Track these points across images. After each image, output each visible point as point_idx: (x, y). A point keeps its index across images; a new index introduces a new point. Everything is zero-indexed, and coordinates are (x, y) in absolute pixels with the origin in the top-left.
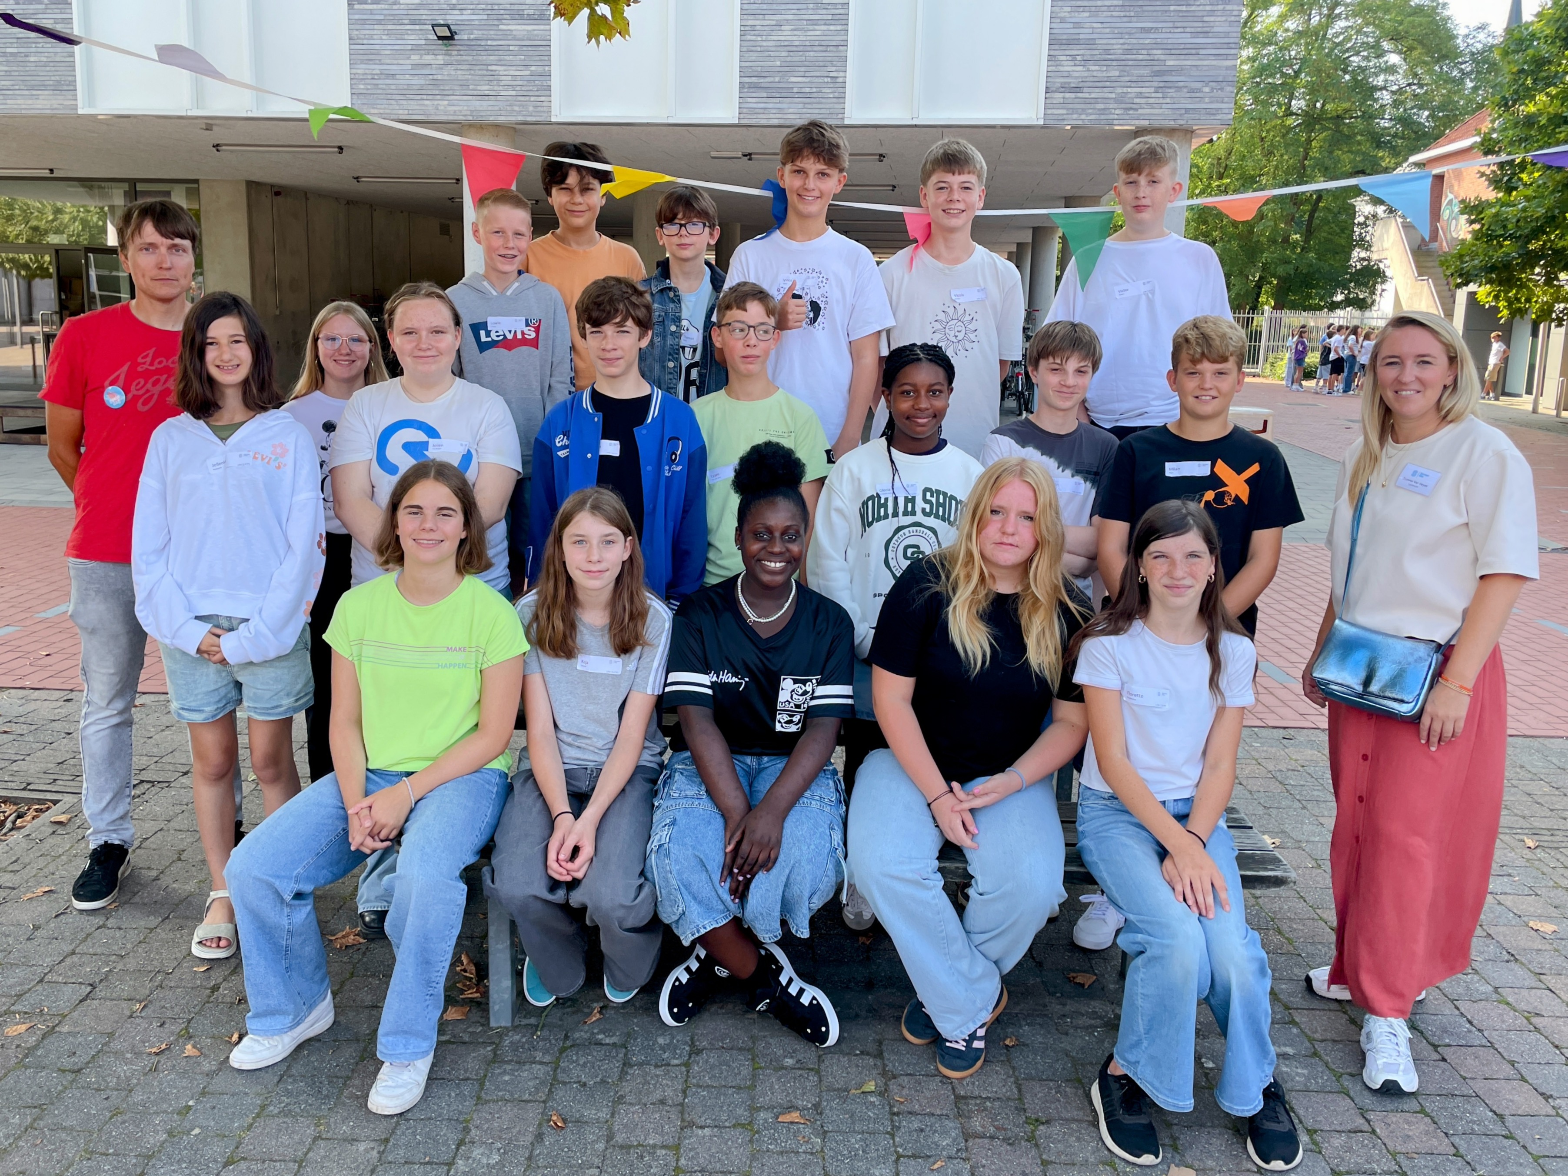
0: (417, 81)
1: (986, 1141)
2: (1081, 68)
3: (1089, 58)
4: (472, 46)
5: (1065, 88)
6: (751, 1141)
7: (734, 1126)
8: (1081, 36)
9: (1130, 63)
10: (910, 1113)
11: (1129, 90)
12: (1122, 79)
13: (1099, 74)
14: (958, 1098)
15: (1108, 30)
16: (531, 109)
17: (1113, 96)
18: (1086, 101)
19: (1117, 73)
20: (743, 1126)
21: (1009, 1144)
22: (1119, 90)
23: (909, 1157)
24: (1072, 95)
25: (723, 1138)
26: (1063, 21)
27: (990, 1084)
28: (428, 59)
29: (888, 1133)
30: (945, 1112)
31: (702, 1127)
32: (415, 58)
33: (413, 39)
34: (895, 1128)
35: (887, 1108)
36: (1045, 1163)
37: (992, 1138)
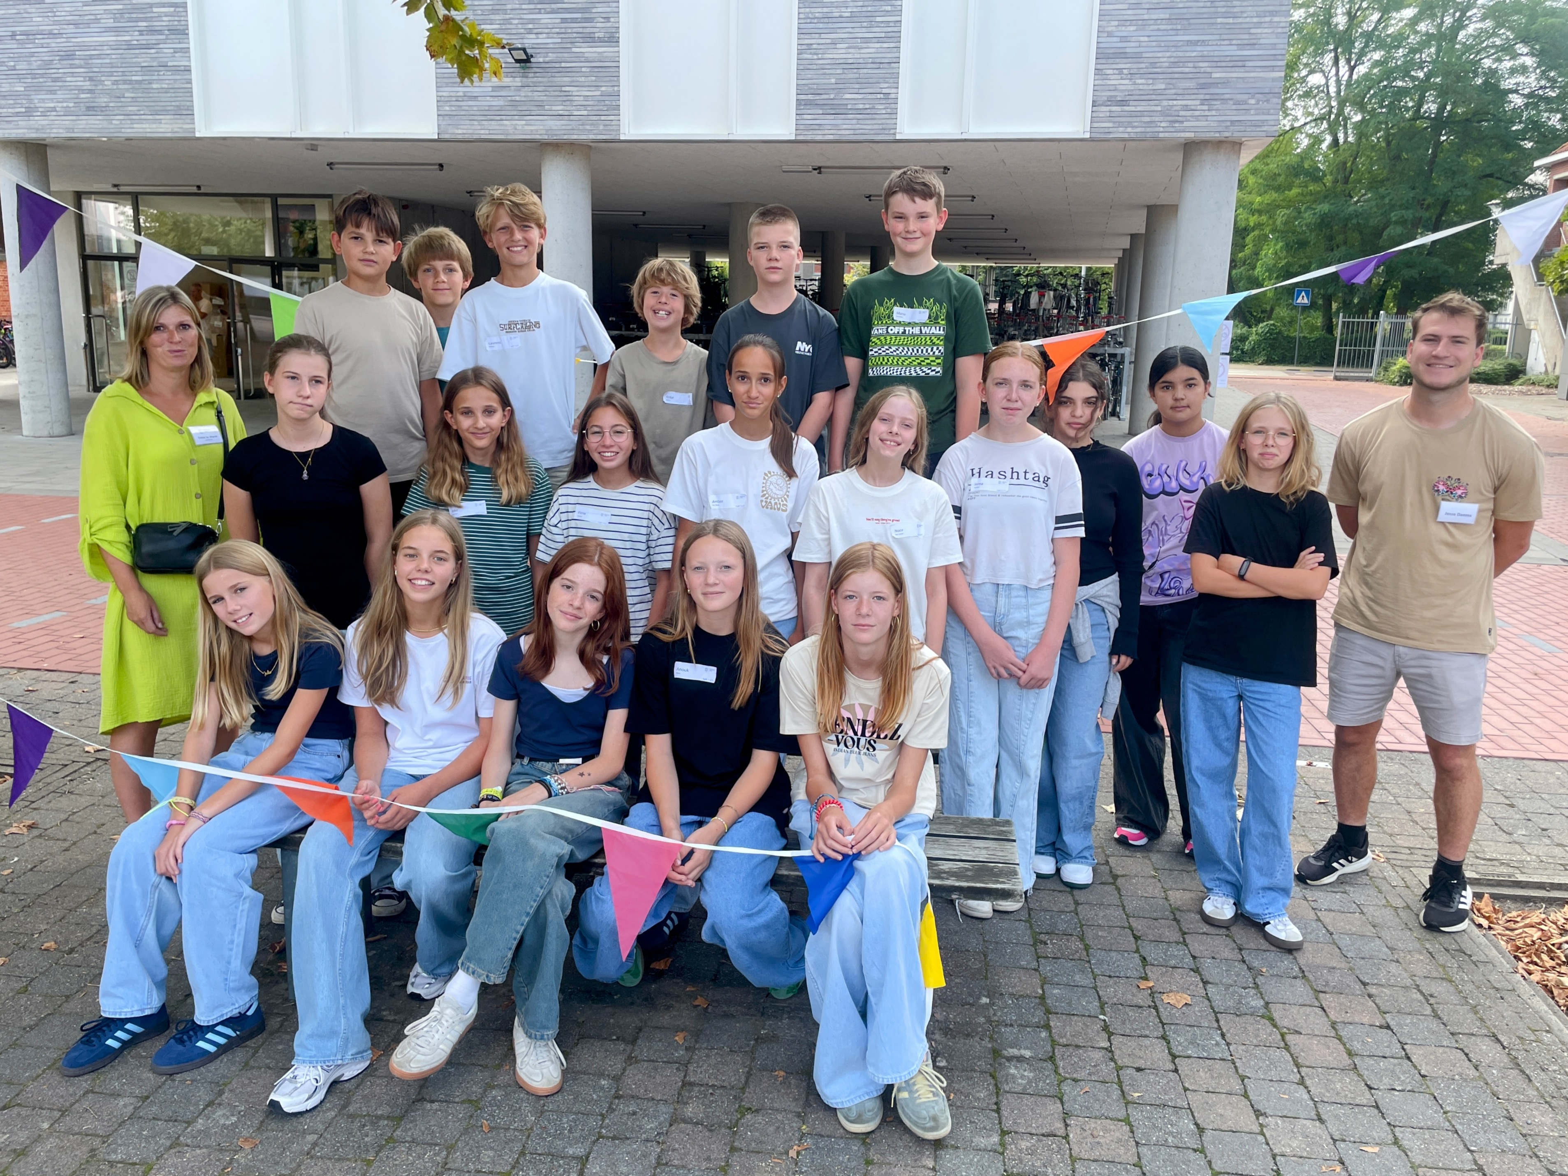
0: (497, 103)
1: (689, 1126)
2: (1126, 82)
3: (1135, 71)
4: (547, 69)
5: (1110, 101)
6: (471, 1116)
7: (463, 1102)
8: (1128, 50)
9: (1177, 76)
10: (633, 1097)
11: (1175, 102)
12: (1168, 92)
13: (1146, 87)
14: (686, 1084)
15: (1154, 44)
16: (601, 127)
17: (1159, 108)
18: (1132, 115)
19: (1163, 86)
20: (470, 1101)
21: (711, 1131)
22: (1165, 103)
23: (608, 1138)
24: (1118, 109)
25: (446, 1111)
26: (1109, 35)
27: (723, 1074)
28: (506, 81)
29: (602, 1115)
30: (665, 1097)
31: (433, 1102)
34: (611, 1110)
35: (613, 1091)
36: (733, 1149)
37: (697, 1123)
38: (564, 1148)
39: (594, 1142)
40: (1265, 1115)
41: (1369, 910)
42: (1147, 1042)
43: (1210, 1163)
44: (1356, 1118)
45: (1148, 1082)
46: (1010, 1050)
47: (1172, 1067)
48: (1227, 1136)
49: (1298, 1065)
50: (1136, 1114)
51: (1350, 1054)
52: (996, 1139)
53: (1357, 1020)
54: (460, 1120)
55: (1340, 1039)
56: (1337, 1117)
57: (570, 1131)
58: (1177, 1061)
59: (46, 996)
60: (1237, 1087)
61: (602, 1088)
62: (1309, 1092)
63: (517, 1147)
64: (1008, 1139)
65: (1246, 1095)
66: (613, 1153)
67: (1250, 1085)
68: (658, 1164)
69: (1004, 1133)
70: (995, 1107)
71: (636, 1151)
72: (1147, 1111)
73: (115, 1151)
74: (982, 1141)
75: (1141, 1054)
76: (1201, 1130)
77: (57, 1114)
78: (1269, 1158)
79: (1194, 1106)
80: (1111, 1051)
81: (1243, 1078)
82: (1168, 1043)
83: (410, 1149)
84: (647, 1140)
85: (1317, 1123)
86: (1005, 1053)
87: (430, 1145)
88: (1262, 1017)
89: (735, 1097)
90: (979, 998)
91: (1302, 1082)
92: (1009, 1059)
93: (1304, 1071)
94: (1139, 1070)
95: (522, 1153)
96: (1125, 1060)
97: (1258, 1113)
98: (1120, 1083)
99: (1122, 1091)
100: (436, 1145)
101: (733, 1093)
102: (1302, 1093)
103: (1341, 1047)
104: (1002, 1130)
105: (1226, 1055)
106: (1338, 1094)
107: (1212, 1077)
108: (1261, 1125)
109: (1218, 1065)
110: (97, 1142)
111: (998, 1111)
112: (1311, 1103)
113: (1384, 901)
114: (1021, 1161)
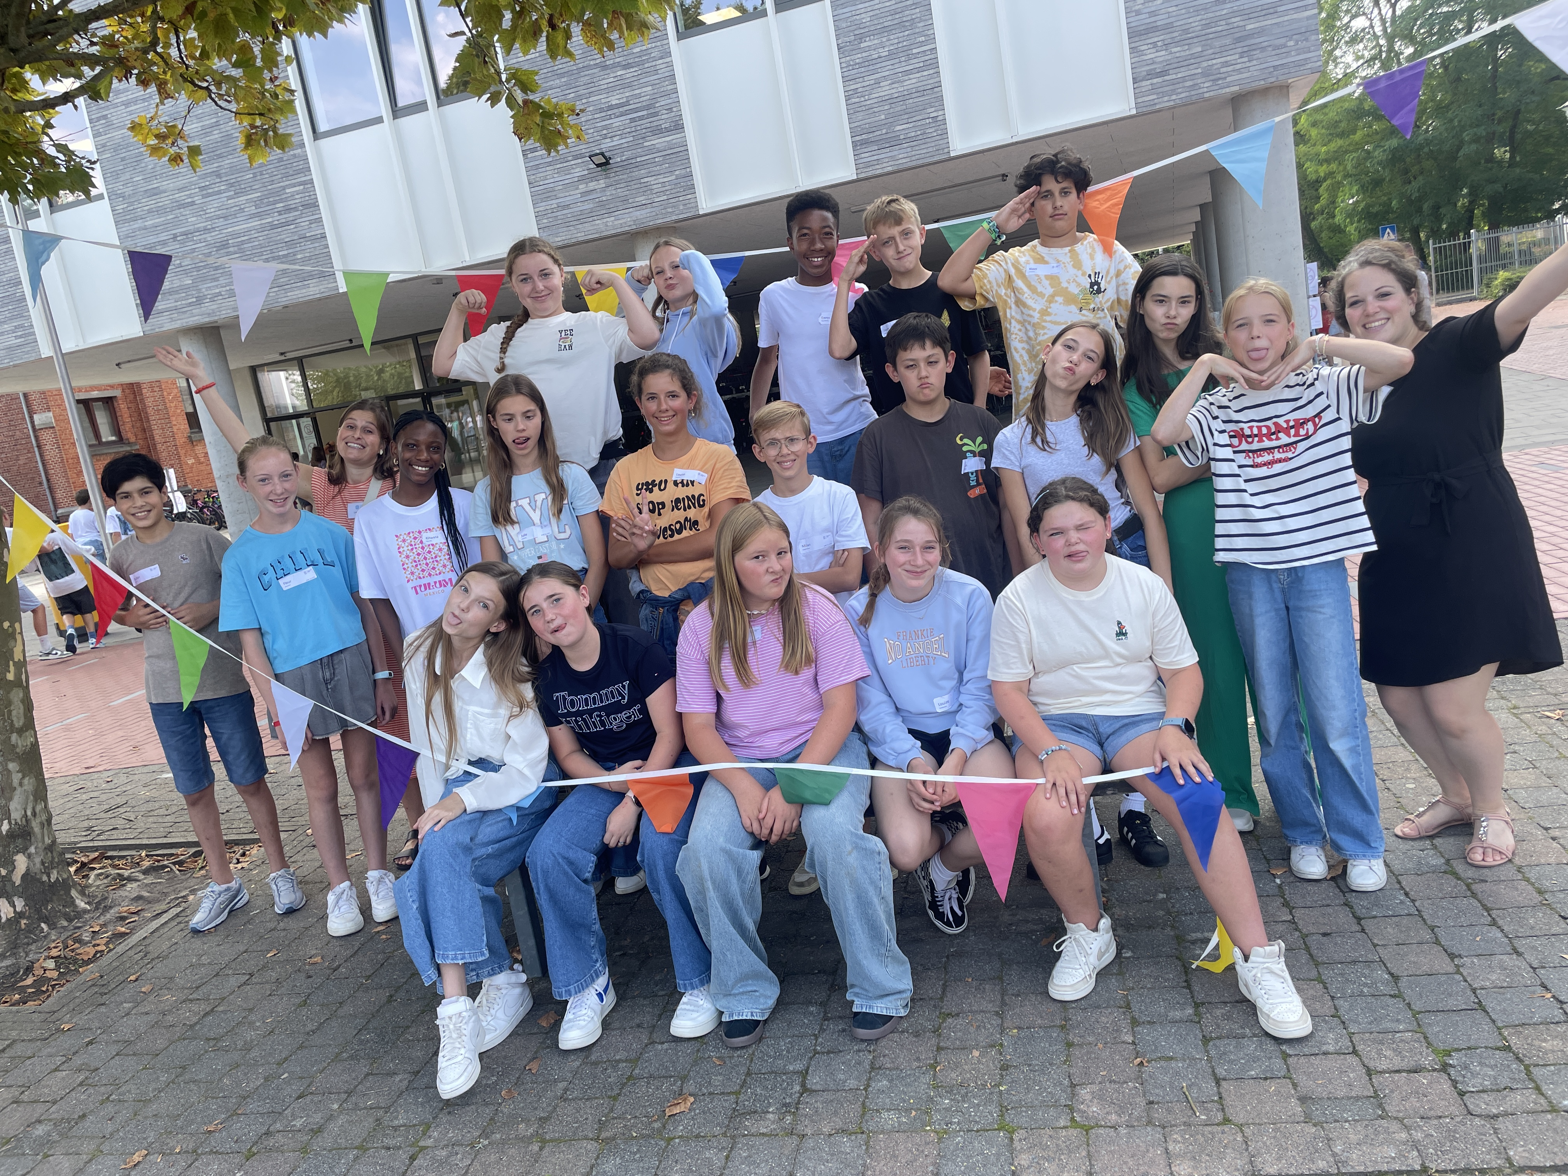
0: (588, 206)
2: (1163, 53)
3: (1170, 41)
4: (628, 166)
5: (1151, 75)
8: (1159, 23)
9: (1211, 36)
11: (1214, 62)
12: (1205, 53)
13: (1183, 54)
15: (1183, 11)
16: (681, 207)
17: (1200, 71)
18: (1173, 83)
19: (1200, 49)
22: (1205, 64)
24: (1159, 80)
26: (1138, 13)
28: (592, 185)
32: (582, 187)
33: (578, 172)
35: (822, 1015)
36: (939, 1049)
37: (903, 1032)
38: (785, 1066)
39: (811, 1058)
40: (1460, 956)
41: (1543, 765)
42: (1330, 910)
43: (1409, 1005)
44: (1553, 946)
45: (1336, 944)
46: (1193, 935)
47: (1358, 928)
48: (1424, 980)
49: (1488, 910)
50: (1327, 974)
51: (1540, 892)
52: (1190, 1011)
53: (1543, 861)
54: (688, 1055)
55: (1528, 880)
56: (1534, 948)
57: (788, 1052)
58: (1363, 922)
59: (322, 1005)
60: (1428, 936)
61: (812, 1013)
62: (1502, 931)
63: (743, 1070)
64: (1203, 1010)
65: (1437, 942)
66: (829, 1065)
67: (1441, 933)
68: (872, 1068)
69: (1197, 1005)
70: (1185, 984)
71: (850, 1060)
72: (1338, 969)
73: (396, 1118)
74: (1178, 1014)
75: (1326, 921)
76: (1395, 978)
77: (344, 1096)
78: (1469, 992)
79: (1385, 958)
80: (1295, 923)
81: (1432, 929)
82: (1351, 907)
83: (648, 1083)
84: (859, 1051)
85: (1515, 956)
86: (1189, 938)
87: (666, 1077)
88: (1445, 872)
89: (935, 1006)
90: (1155, 895)
91: (1494, 923)
92: (1194, 942)
93: (1494, 913)
94: (1325, 935)
95: (749, 1074)
96: (1310, 928)
97: (1452, 956)
98: (1307, 949)
99: (1311, 955)
100: (671, 1077)
101: (932, 1003)
102: (1496, 933)
103: (1530, 887)
104: (1195, 1003)
105: (1413, 911)
106: (1532, 928)
107: (1401, 932)
108: (1456, 966)
109: (1405, 921)
110: (381, 1113)
111: (1189, 987)
112: (1505, 940)
113: (1556, 754)
114: (1218, 1026)
